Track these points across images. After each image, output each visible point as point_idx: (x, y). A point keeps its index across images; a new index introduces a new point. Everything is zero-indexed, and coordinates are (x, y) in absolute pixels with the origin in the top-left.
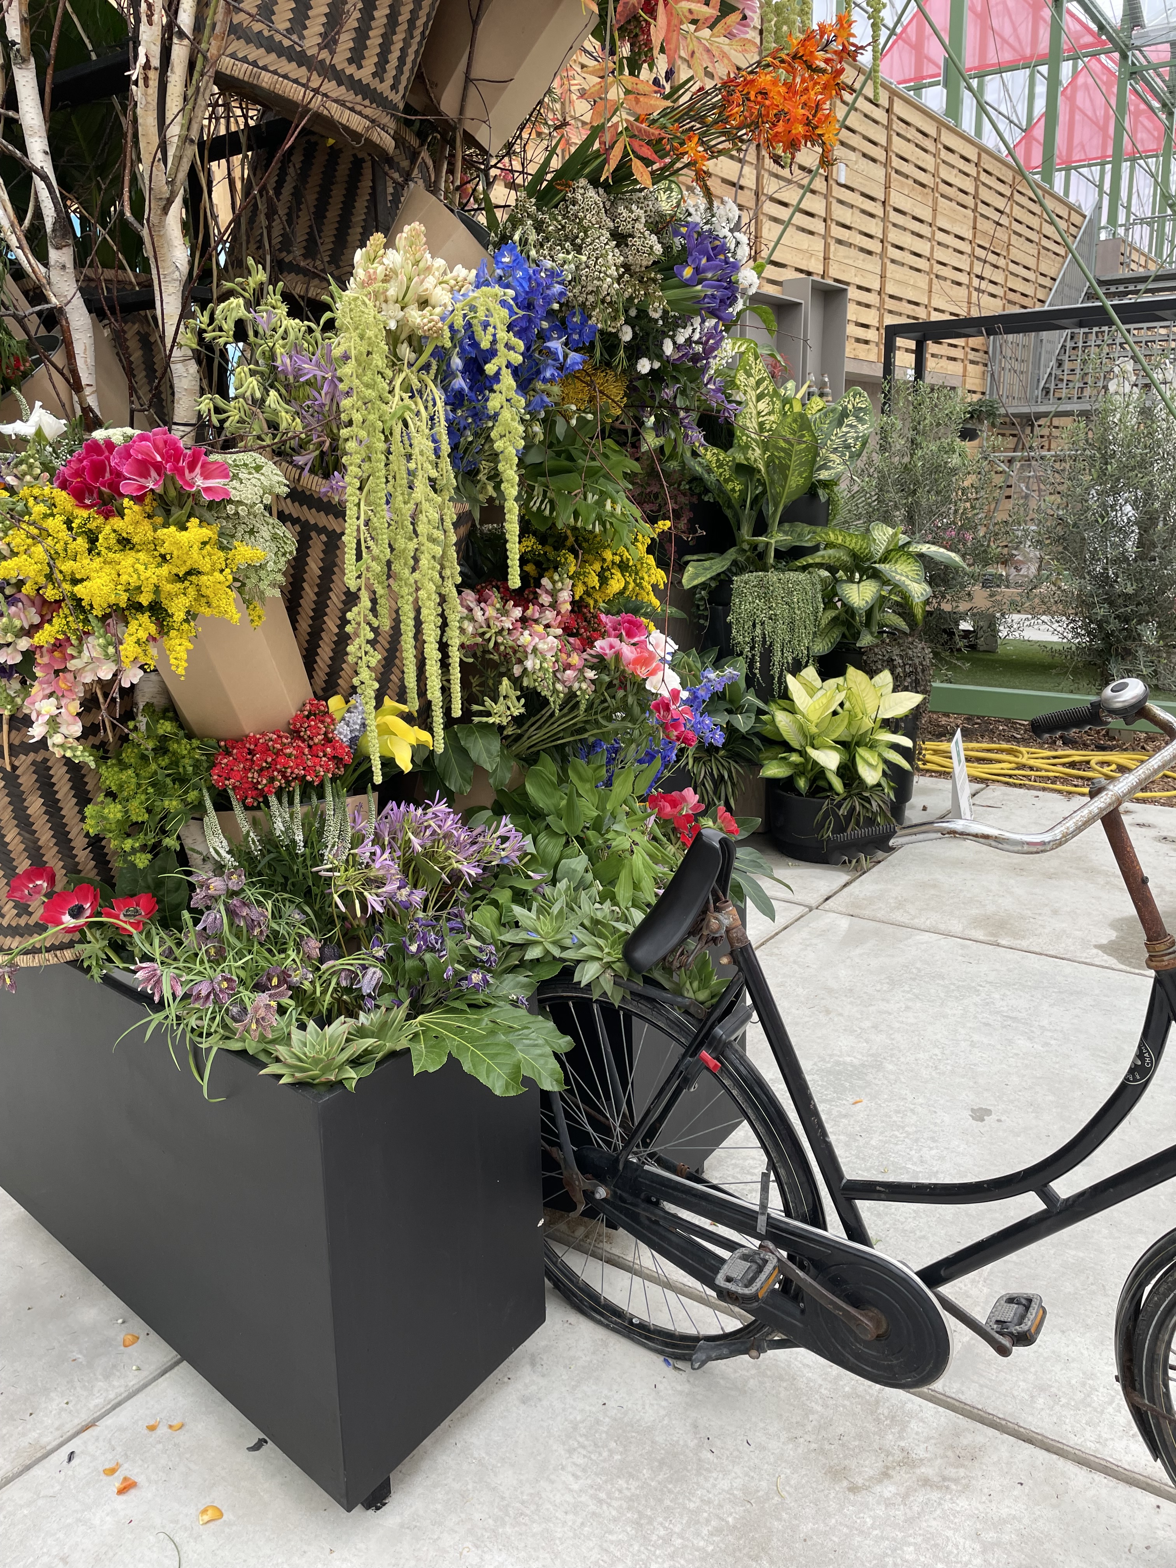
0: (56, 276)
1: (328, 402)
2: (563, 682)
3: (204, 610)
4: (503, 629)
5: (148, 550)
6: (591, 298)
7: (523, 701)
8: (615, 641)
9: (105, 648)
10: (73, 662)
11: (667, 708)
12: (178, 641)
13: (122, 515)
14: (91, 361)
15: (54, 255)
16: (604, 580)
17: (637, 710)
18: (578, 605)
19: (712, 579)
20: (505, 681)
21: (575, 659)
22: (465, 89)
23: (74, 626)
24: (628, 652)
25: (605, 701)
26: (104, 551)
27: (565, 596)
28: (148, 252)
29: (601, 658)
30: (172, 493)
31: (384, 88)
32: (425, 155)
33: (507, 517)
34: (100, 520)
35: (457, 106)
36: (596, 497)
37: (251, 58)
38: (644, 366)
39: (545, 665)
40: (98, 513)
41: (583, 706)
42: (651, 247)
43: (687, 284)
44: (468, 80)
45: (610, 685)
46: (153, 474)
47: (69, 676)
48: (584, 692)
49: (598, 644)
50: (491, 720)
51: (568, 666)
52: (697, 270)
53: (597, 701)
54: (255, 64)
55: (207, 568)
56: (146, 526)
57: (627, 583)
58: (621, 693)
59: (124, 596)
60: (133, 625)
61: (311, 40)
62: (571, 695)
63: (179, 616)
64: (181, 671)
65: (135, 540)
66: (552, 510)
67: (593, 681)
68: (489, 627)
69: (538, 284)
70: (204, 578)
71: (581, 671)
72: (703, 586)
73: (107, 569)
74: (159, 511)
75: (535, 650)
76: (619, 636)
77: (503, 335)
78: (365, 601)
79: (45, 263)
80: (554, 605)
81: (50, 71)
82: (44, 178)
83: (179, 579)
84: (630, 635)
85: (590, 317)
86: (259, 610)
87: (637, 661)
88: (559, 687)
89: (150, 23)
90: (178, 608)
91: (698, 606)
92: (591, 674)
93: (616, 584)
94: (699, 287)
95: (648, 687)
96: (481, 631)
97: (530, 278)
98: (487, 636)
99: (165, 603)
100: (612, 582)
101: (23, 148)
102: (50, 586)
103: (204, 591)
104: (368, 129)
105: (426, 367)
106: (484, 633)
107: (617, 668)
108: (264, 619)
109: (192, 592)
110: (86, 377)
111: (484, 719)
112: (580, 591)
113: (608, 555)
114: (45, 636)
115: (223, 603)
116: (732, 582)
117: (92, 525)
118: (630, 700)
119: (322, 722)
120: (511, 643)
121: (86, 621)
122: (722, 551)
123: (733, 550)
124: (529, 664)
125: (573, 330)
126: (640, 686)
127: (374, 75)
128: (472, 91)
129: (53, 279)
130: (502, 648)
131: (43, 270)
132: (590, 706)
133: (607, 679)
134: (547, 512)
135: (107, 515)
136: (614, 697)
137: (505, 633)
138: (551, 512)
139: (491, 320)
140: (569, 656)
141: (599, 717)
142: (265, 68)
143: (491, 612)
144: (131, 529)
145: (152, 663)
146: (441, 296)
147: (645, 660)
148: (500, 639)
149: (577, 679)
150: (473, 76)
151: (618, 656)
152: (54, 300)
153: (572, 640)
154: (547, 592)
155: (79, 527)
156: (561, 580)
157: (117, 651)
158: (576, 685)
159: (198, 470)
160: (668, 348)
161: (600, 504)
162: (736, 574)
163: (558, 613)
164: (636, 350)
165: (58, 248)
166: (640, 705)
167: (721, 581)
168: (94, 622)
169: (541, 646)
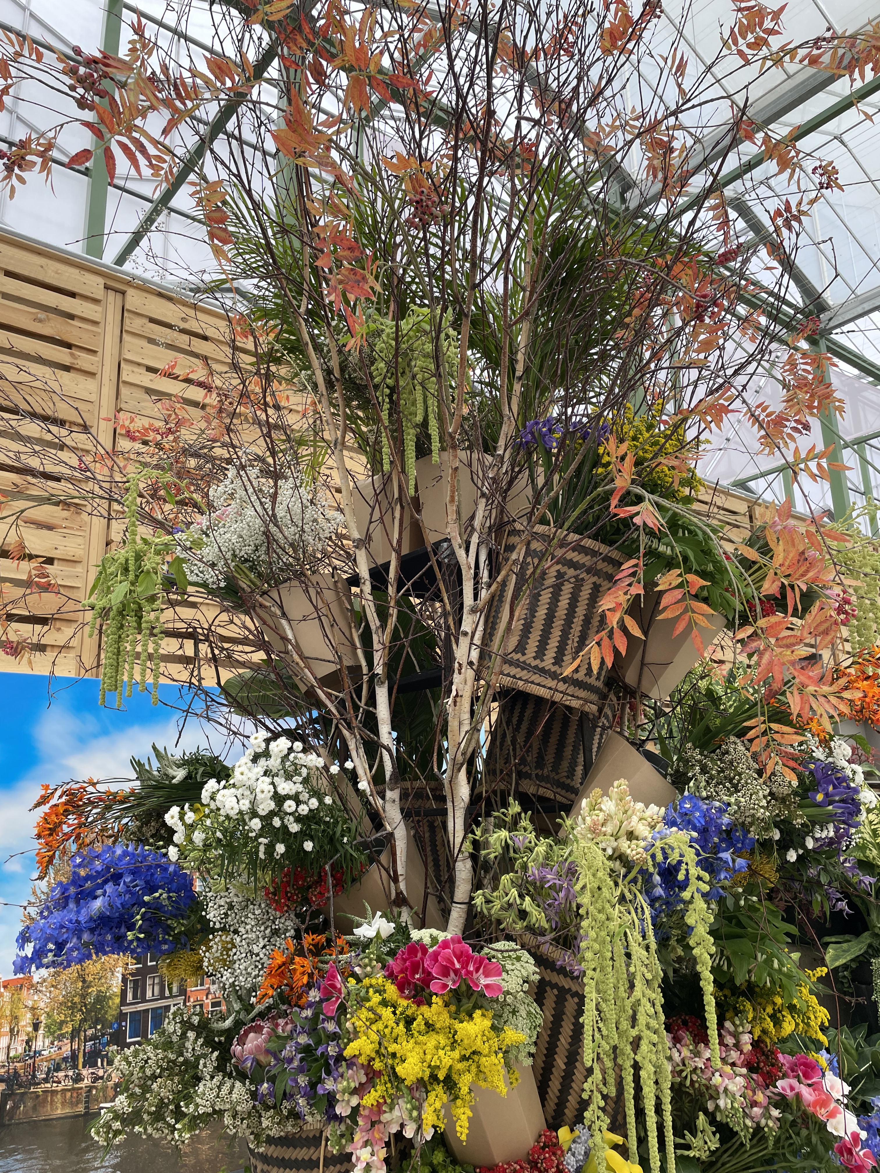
0: (388, 807)
1: (563, 902)
2: (752, 1118)
3: (482, 1084)
4: (696, 1068)
5: (445, 1033)
6: (749, 820)
7: (718, 1135)
8: (794, 1082)
9: (410, 1112)
10: (386, 1115)
11: (850, 1152)
12: (462, 1110)
13: (430, 1004)
14: (404, 859)
15: (389, 794)
16: (777, 1022)
17: (820, 1148)
18: (756, 1044)
19: (852, 960)
20: (702, 1116)
21: (760, 1097)
22: (641, 669)
23: (391, 1091)
24: (807, 1094)
25: (791, 1137)
26: (416, 1034)
27: (746, 1038)
28: (447, 791)
29: (783, 1097)
30: (464, 988)
31: (592, 681)
32: (612, 696)
33: (707, 1008)
34: (414, 1007)
35: (636, 679)
36: (764, 956)
37: (512, 674)
38: (792, 856)
39: (736, 1105)
40: (413, 1002)
41: (771, 1143)
42: (790, 782)
43: (819, 805)
44: (643, 664)
45: (793, 1124)
46: (452, 974)
47: (381, 1126)
48: (771, 1129)
49: (779, 1083)
50: (691, 1154)
51: (754, 1104)
52: (827, 795)
53: (783, 1137)
54: (514, 677)
55: (486, 1051)
56: (446, 1015)
57: (797, 1025)
58: (804, 1132)
59: (428, 1072)
60: (432, 1096)
61: (548, 662)
62: (758, 1129)
63: (465, 1090)
64: (464, 1137)
65: (438, 1026)
66: (729, 965)
67: (778, 1119)
68: (684, 1065)
69: (711, 819)
70: (483, 1059)
71: (767, 1109)
72: (845, 967)
73: (418, 1049)
74: (454, 1000)
75: (726, 1090)
76: (797, 1077)
77: (695, 871)
78: (597, 1074)
79: (383, 798)
80: (737, 1046)
81: (396, 687)
82: (389, 750)
83: (464, 1058)
84: (807, 1076)
85: (749, 832)
86: (517, 1074)
87: (816, 1103)
88: (749, 1123)
89: (460, 673)
90: (464, 1082)
91: (842, 983)
92: (775, 1113)
93: (788, 1027)
94: (830, 807)
95: (829, 1129)
96: (678, 1069)
97: (705, 816)
98: (684, 1074)
99: (455, 1077)
100: (785, 1025)
101: (378, 735)
102: (377, 1060)
103: (482, 1068)
104: (582, 705)
105: (634, 881)
106: (682, 1071)
107: (799, 1108)
108: (520, 1081)
109: (473, 1069)
110: (400, 870)
111: (686, 1153)
112: (757, 1032)
113: (779, 1000)
114: (370, 1099)
115: (495, 1079)
116: (871, 964)
117: (409, 1012)
118: (814, 1139)
119: (554, 1154)
120: (704, 1081)
121: (398, 1089)
122: (857, 934)
123: (866, 934)
124: (721, 1103)
125: (738, 842)
126: (822, 1127)
127: (586, 675)
128: (645, 669)
129: (387, 809)
130: (697, 1085)
131: (381, 801)
132: (777, 1140)
133: (791, 1118)
134: (725, 968)
135: (419, 1004)
136: (798, 1134)
137: (699, 1072)
138: (729, 968)
139: (684, 860)
140: (754, 1093)
141: (786, 1151)
142: (520, 679)
143: (685, 1052)
144: (435, 1018)
145: (443, 1126)
146: (643, 830)
147: (824, 1103)
148: (695, 1078)
149: (763, 1115)
150: (646, 662)
151: (798, 1096)
152: (388, 827)
153: (754, 1076)
154: (730, 1033)
155: (401, 1014)
156: (742, 1024)
157: (420, 1115)
158: (763, 1122)
159: (481, 971)
160: (810, 844)
161: (768, 962)
162: (874, 957)
163: (742, 1052)
164: (784, 846)
165: (391, 790)
166: (822, 1143)
167: (860, 962)
168: (405, 1091)
169: (732, 1087)
